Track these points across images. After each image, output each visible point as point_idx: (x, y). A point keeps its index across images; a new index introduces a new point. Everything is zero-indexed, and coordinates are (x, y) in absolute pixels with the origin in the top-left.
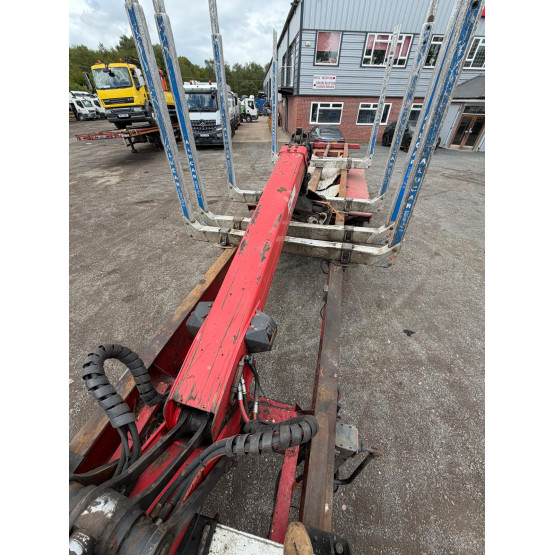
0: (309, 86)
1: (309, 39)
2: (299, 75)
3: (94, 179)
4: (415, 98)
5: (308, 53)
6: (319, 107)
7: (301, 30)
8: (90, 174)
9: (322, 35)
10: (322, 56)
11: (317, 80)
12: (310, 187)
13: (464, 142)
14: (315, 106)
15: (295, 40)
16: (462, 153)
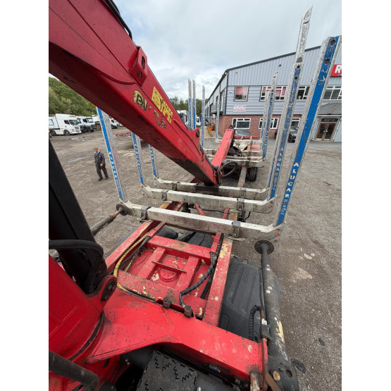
0: (231, 110)
1: (231, 90)
2: (226, 106)
3: (122, 154)
4: (294, 115)
5: (231, 96)
6: (237, 121)
7: (227, 86)
8: (119, 152)
9: (238, 88)
10: (239, 97)
11: (236, 108)
12: (234, 145)
13: (324, 136)
14: (235, 120)
15: (224, 90)
16: (322, 143)
